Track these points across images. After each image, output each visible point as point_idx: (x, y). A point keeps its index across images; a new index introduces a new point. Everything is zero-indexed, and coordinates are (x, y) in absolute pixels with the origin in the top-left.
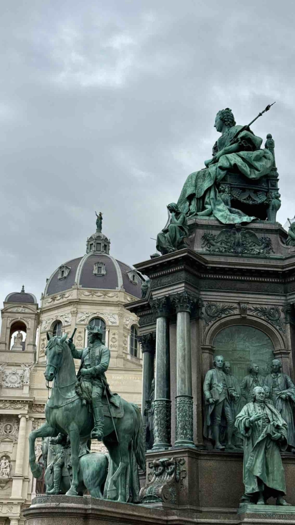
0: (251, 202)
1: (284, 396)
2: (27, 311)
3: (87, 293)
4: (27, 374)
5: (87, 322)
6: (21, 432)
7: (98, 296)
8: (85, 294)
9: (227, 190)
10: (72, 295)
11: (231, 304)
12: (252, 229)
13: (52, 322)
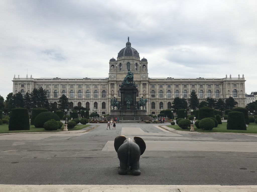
2: (114, 63)
3: (126, 57)
4: (115, 76)
5: (126, 63)
6: (115, 86)
7: (128, 58)
8: (126, 58)
10: (123, 58)
13: (119, 63)
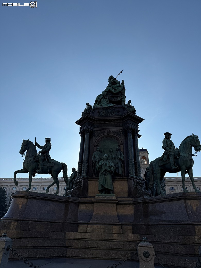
0: (115, 101)
1: (119, 158)
9: (107, 98)
11: (104, 131)
12: (114, 108)
